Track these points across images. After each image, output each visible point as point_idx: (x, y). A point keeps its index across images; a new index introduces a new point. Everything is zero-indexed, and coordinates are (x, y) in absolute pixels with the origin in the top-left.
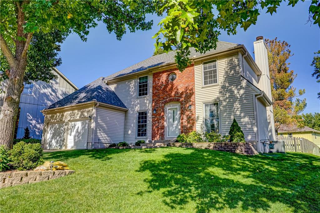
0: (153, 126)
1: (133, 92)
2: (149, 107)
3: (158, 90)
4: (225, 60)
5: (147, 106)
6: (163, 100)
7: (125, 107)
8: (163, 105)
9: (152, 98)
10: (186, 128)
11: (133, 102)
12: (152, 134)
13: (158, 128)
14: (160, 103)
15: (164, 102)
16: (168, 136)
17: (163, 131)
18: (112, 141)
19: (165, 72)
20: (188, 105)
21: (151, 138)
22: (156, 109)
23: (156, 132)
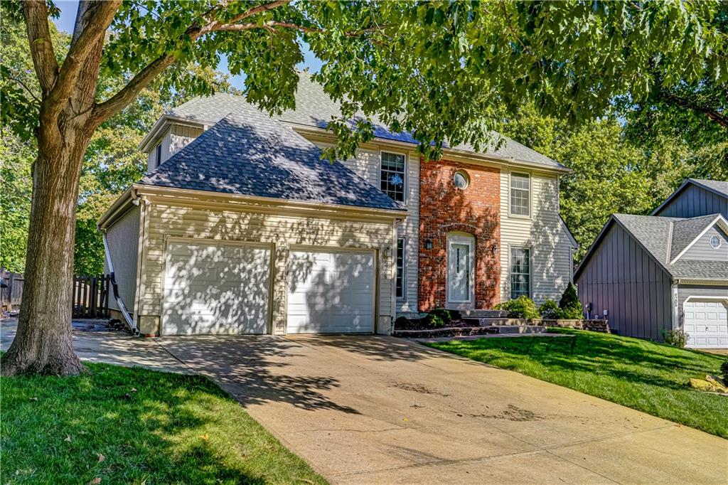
0: (420, 274)
3: (433, 197)
4: (538, 181)
5: (404, 227)
6: (445, 224)
8: (444, 233)
10: (482, 286)
13: (432, 280)
14: (438, 228)
15: (446, 229)
16: (452, 299)
17: (442, 288)
19: (449, 164)
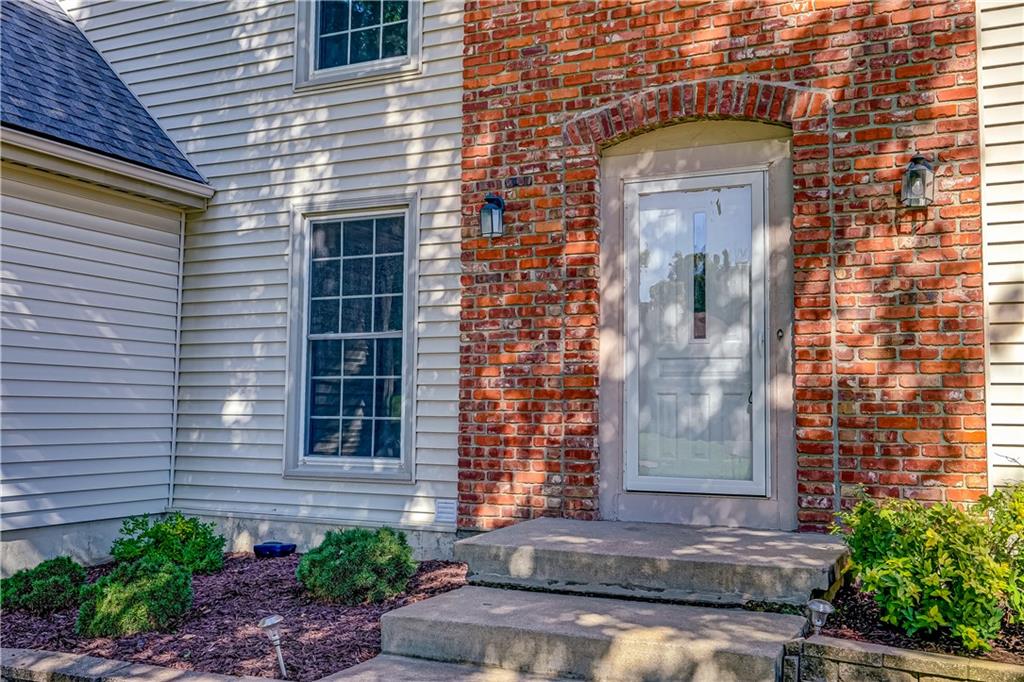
0: (468, 358)
1: (265, 28)
2: (433, 175)
5: (413, 162)
6: (586, 105)
7: (189, 173)
8: (584, 150)
9: (458, 80)
10: (856, 406)
11: (261, 125)
12: (465, 440)
13: (525, 382)
14: (555, 131)
15: (598, 128)
16: (643, 471)
17: (582, 420)
18: (47, 504)
20: (891, 160)
21: (453, 475)
22: (512, 195)
23: (513, 430)
